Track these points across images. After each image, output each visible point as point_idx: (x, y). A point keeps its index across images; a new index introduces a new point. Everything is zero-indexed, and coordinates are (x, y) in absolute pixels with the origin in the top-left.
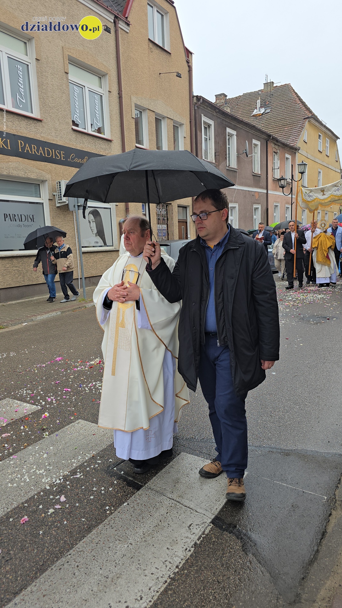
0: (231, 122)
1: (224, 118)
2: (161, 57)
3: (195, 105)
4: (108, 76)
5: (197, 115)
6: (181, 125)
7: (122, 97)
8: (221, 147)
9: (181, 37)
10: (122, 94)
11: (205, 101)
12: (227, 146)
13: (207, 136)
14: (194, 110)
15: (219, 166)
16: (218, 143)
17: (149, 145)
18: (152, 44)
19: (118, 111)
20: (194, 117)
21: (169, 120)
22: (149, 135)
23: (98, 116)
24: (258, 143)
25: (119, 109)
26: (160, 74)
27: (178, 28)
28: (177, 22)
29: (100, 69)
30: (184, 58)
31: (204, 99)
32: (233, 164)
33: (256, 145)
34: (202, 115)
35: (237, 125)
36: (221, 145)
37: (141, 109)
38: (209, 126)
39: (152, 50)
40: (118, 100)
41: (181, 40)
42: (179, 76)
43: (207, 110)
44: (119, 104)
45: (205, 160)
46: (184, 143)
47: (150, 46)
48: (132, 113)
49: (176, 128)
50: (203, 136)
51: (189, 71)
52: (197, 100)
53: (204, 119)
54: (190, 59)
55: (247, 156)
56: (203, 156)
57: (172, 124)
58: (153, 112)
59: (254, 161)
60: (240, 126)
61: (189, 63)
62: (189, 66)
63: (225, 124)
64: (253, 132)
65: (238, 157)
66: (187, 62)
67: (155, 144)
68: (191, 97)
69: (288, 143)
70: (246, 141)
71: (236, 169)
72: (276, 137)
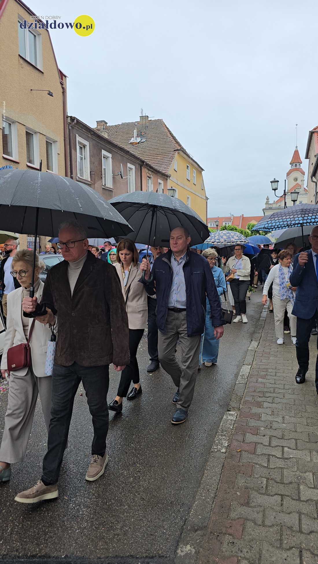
0: (106, 145)
1: (99, 140)
2: (33, 74)
3: (69, 125)
5: (71, 135)
6: (55, 142)
8: (96, 167)
9: (54, 60)
11: (79, 123)
12: (103, 167)
14: (68, 129)
15: (94, 184)
16: (94, 163)
17: (19, 157)
18: (23, 60)
20: (68, 136)
21: (41, 135)
22: (19, 147)
24: (133, 167)
26: (31, 90)
27: (52, 50)
28: (50, 45)
30: (58, 80)
31: (78, 120)
32: (109, 184)
33: (131, 169)
34: (77, 135)
35: (112, 149)
36: (97, 165)
37: (11, 122)
38: (84, 146)
39: (22, 66)
41: (55, 63)
42: (50, 94)
43: (81, 131)
45: (80, 177)
46: (58, 159)
47: (20, 62)
49: (48, 144)
50: (78, 155)
51: (63, 93)
52: (72, 121)
53: (78, 139)
54: (64, 81)
55: (122, 178)
56: (78, 173)
57: (44, 140)
58: (23, 126)
59: (130, 183)
60: (116, 150)
61: (63, 85)
62: (63, 88)
63: (101, 147)
64: (127, 156)
65: (114, 178)
66: (61, 83)
67: (26, 157)
68: (65, 117)
69: (160, 170)
70: (121, 164)
71: (112, 189)
72: (150, 164)
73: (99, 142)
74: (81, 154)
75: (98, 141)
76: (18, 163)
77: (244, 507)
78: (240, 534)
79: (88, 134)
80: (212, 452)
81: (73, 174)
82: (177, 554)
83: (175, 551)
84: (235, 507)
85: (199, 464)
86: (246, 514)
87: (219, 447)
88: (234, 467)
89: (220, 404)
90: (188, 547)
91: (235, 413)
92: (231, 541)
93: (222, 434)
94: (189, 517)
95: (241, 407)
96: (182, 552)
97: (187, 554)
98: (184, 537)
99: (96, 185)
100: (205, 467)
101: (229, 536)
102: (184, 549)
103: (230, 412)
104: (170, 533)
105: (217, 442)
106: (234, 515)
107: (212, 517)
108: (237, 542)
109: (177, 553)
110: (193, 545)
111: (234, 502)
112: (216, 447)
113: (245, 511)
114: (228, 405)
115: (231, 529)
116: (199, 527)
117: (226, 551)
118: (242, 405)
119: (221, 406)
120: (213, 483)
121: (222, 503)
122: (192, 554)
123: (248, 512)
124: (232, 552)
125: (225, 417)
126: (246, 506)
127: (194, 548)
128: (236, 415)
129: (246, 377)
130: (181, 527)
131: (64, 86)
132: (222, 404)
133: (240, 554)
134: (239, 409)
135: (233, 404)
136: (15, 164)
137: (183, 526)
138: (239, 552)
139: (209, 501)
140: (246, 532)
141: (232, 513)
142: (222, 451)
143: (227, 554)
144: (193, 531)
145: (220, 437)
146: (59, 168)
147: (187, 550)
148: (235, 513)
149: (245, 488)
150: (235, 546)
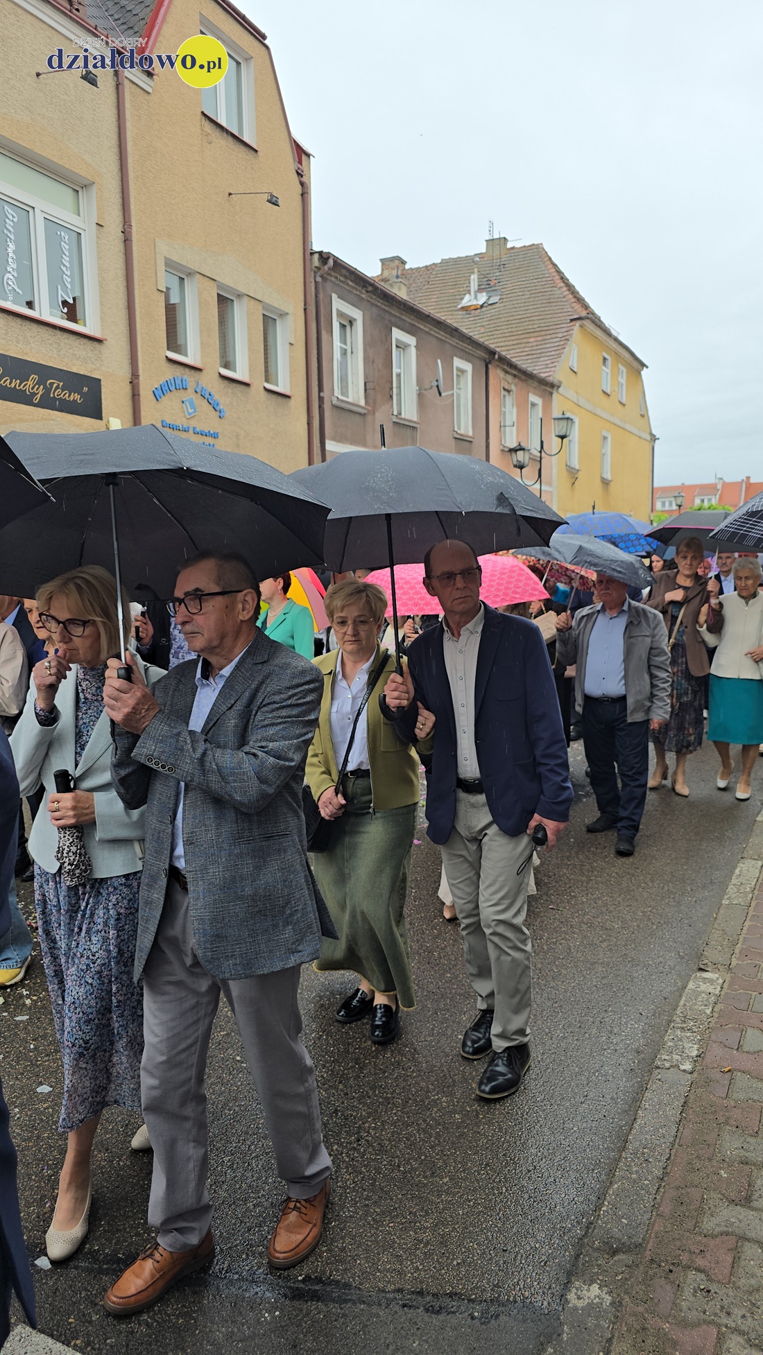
0: (403, 317)
1: (385, 305)
2: (234, 155)
3: (315, 272)
4: (94, 189)
5: (321, 296)
6: (283, 315)
7: (131, 240)
8: (379, 370)
9: (282, 117)
10: (131, 232)
11: (339, 265)
12: (395, 370)
13: (345, 344)
14: (313, 284)
15: (374, 413)
16: (373, 362)
17: (202, 357)
18: (212, 124)
19: (121, 273)
20: (314, 300)
21: (252, 302)
22: (201, 332)
23: (69, 280)
24: (468, 367)
25: (124, 268)
26: (230, 194)
27: (277, 95)
28: (274, 81)
29: (74, 170)
30: (291, 165)
31: (336, 260)
32: (409, 410)
33: (462, 371)
34: (334, 296)
35: (416, 324)
36: (380, 366)
37: (183, 274)
38: (350, 322)
39: (209, 138)
40: (121, 246)
41: (284, 124)
42: (273, 201)
43: (345, 286)
44: (123, 256)
45: (340, 397)
46: (290, 357)
47: (205, 129)
48: (158, 279)
49: (268, 322)
50: (337, 344)
51: (302, 195)
52: (323, 262)
53: (338, 304)
54: (304, 167)
55: (440, 394)
56: (336, 388)
57: (258, 312)
58: (211, 281)
59: (459, 407)
60: (425, 326)
61: (302, 176)
62: (302, 184)
63: (390, 321)
64: (454, 341)
65: (420, 396)
66: (298, 173)
67: (218, 354)
68: (308, 253)
69: (535, 372)
70: (439, 361)
71: (415, 422)
72: (508, 357)
73: (387, 308)
74: (344, 341)
75: (383, 307)
76: (199, 370)
77: (738, 1207)
78: (727, 1271)
79: (360, 292)
80: (658, 1068)
81: (323, 391)
82: (567, 1302)
83: (562, 1296)
84: (715, 1206)
85: (624, 1094)
86: (742, 1225)
87: (676, 1057)
88: (713, 1109)
89: (679, 952)
90: (595, 1289)
91: (717, 975)
92: (702, 1287)
93: (685, 1025)
94: (598, 1219)
95: (734, 962)
96: (579, 1298)
97: (591, 1306)
98: (583, 1264)
99: (377, 414)
100: (638, 1103)
101: (699, 1274)
102: (585, 1292)
103: (705, 975)
104: (550, 1251)
105: (671, 1044)
106: (711, 1224)
107: (654, 1225)
108: (717, 1291)
109: (566, 1299)
110: (606, 1286)
111: (713, 1195)
112: (667, 1058)
113: (741, 1217)
114: (700, 956)
115: (703, 1258)
116: (623, 1244)
117: (689, 1309)
118: (738, 959)
119: (682, 958)
120: (658, 1142)
121: (682, 1194)
122: (605, 1307)
123: (749, 1221)
124: (704, 1313)
125: (691, 985)
126: (742, 1206)
127: (610, 1293)
128: (721, 981)
129: (748, 889)
130: (577, 1241)
131: (304, 179)
132: (684, 952)
133: (725, 1320)
134: (729, 968)
135: (711, 955)
136: (193, 372)
137: (581, 1239)
138: (723, 1315)
139: (647, 1185)
140: (741, 1270)
141: (705, 1220)
142: (682, 1067)
143: (693, 1316)
144: (608, 1254)
145: (678, 1032)
146: (291, 377)
147: (592, 1297)
148: (715, 1220)
149: (742, 1163)
150: (712, 1300)
